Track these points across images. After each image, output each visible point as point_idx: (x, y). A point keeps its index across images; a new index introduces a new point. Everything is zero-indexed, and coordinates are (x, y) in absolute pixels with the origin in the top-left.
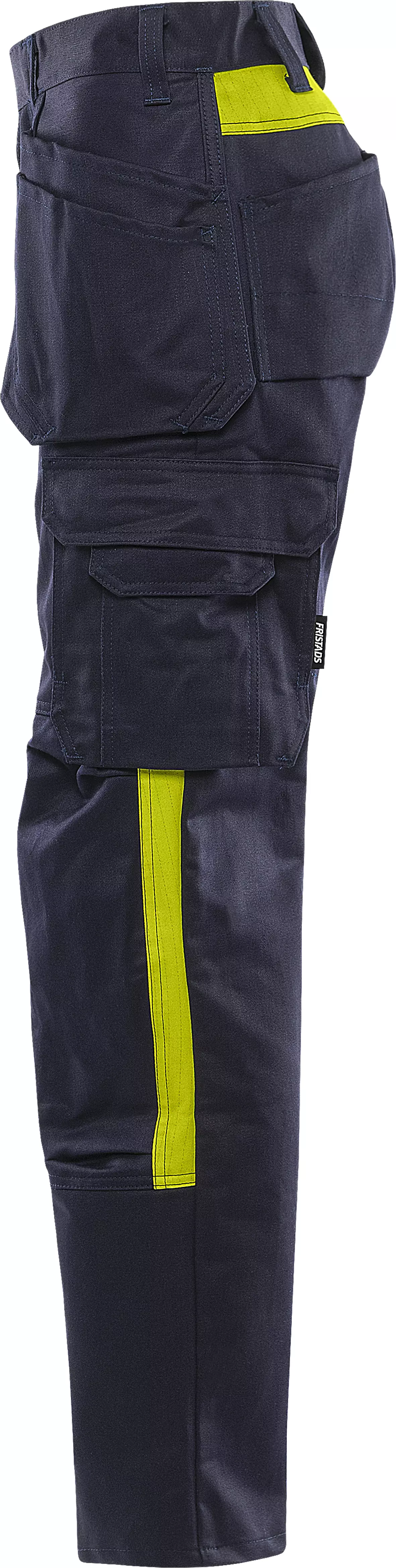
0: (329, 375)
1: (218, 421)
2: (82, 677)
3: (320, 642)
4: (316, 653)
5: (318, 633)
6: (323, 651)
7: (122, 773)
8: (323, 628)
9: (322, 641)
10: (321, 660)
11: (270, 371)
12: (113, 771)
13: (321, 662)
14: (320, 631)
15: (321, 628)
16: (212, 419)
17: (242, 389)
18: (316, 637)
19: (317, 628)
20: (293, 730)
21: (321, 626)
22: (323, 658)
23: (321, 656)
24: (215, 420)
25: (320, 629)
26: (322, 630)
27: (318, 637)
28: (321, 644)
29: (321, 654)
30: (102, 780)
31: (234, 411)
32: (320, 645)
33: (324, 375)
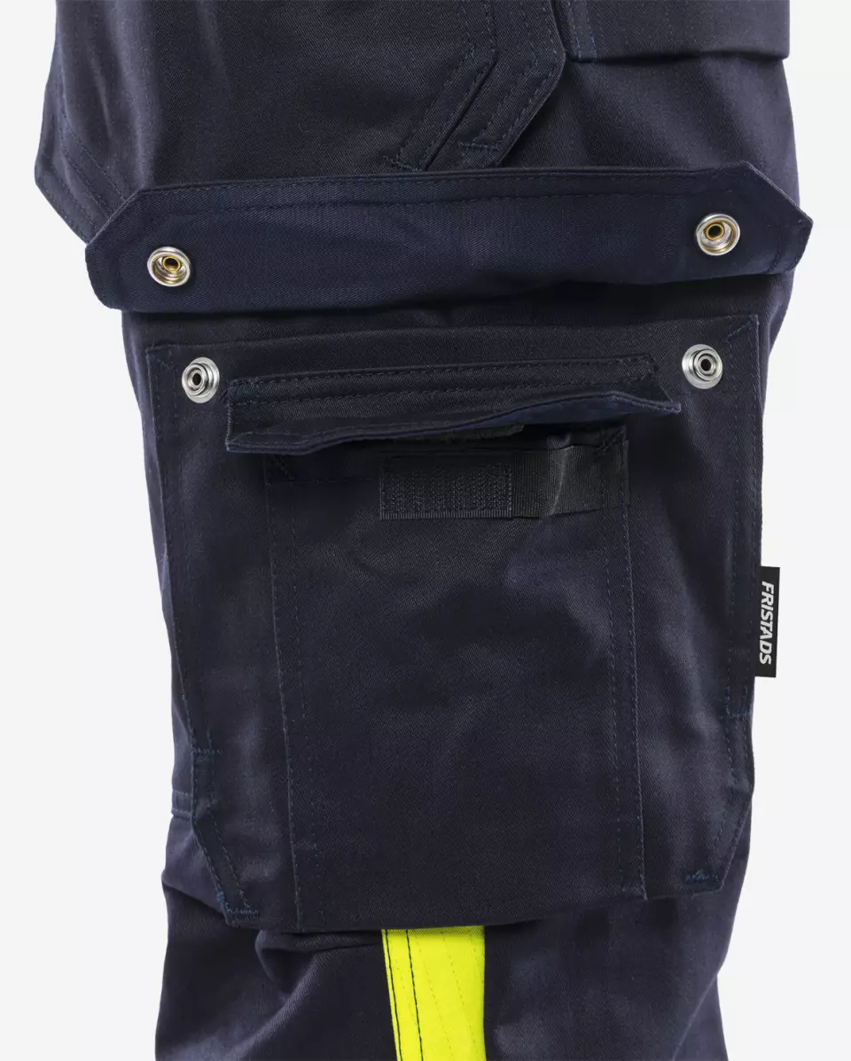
0: (715, 46)
1: (489, 150)
2: (249, 739)
3: (768, 621)
4: (762, 643)
5: (766, 603)
6: (774, 641)
7: (348, 940)
8: (772, 592)
9: (771, 619)
10: (769, 657)
11: (593, 39)
12: (329, 939)
13: (770, 663)
14: (768, 598)
15: (770, 592)
16: (475, 148)
17: (536, 74)
18: (763, 611)
19: (764, 594)
20: (717, 812)
21: (770, 589)
22: (774, 655)
23: (770, 651)
24: (481, 149)
25: (768, 596)
26: (772, 597)
27: (766, 611)
28: (770, 625)
29: (770, 645)
30: (306, 957)
31: (520, 124)
32: (768, 628)
33: (706, 49)
